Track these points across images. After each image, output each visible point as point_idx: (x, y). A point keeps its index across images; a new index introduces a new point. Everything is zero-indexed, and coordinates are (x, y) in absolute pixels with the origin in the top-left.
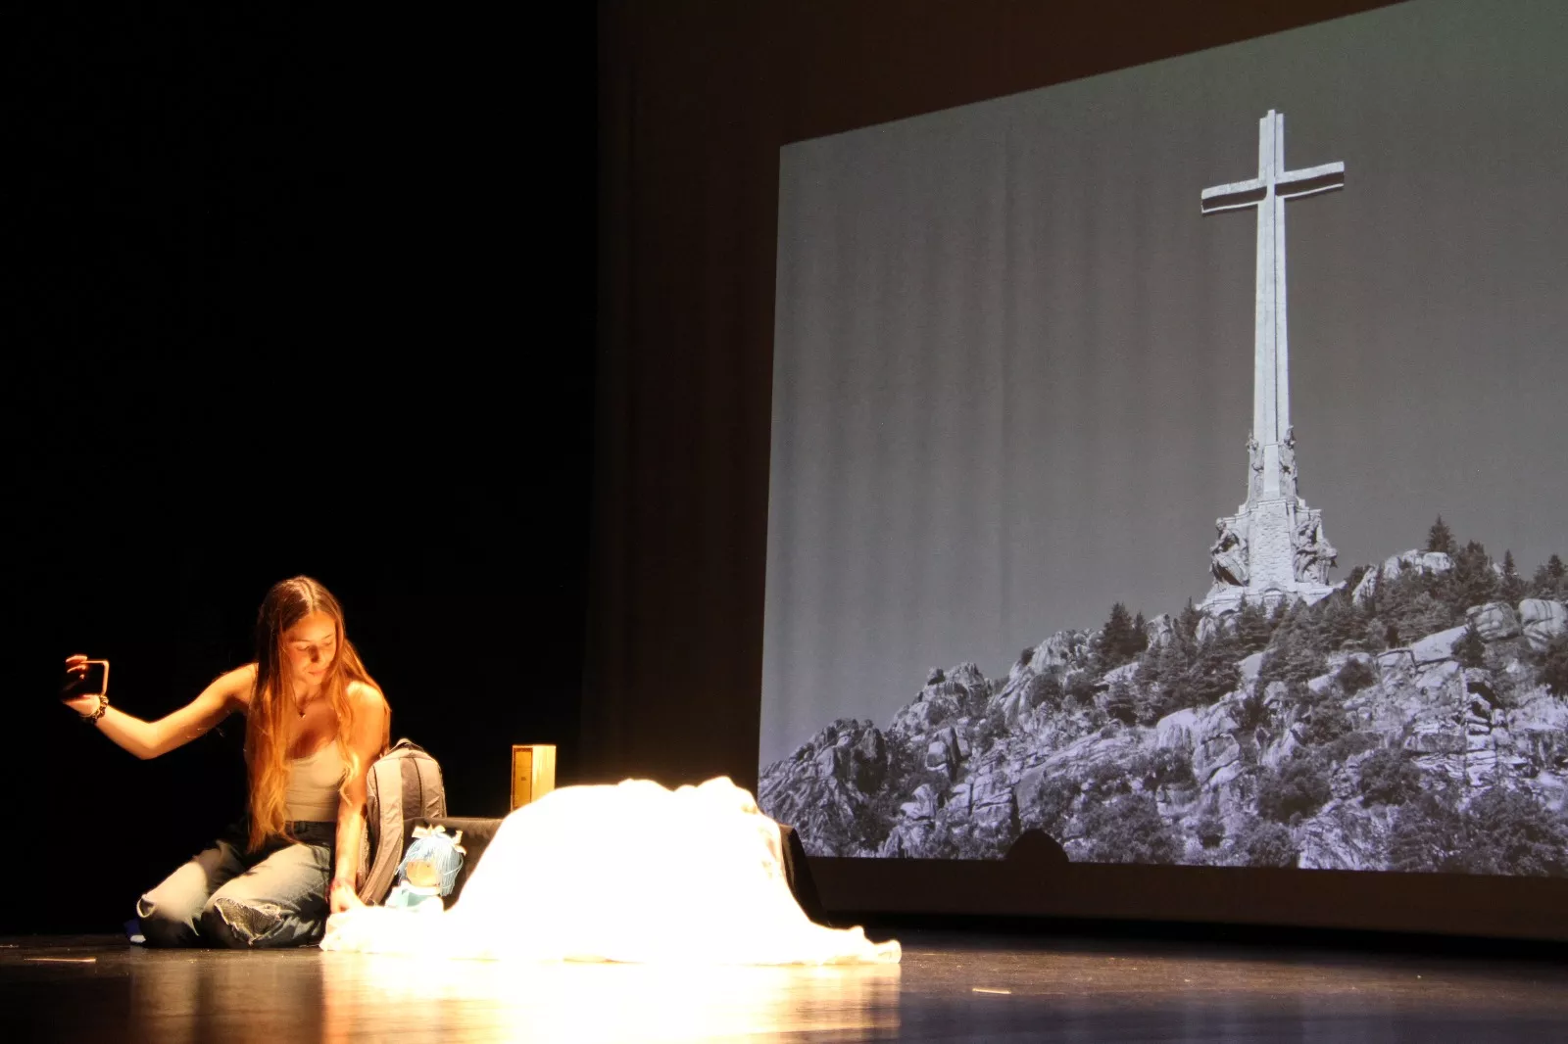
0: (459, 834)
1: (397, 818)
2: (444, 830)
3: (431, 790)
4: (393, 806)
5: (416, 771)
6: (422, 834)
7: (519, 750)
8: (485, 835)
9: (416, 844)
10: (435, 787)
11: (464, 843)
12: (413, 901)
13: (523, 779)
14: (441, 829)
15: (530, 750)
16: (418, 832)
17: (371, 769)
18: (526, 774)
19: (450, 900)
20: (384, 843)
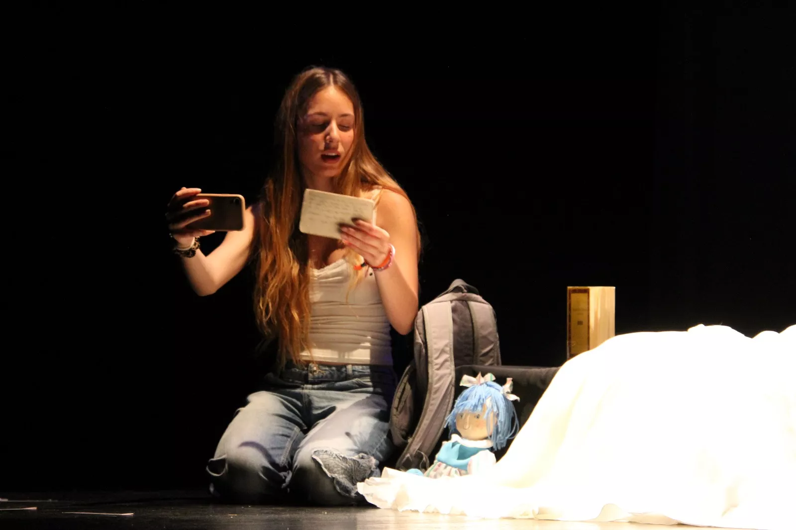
0: (509, 381)
1: (448, 364)
2: (494, 378)
3: (485, 337)
4: (443, 351)
5: (468, 317)
6: (470, 382)
7: (575, 291)
8: (539, 385)
9: (465, 393)
10: (490, 333)
11: (516, 390)
12: (464, 454)
13: (580, 323)
14: (490, 377)
15: (587, 291)
16: (466, 380)
17: (420, 313)
18: (583, 318)
19: (499, 453)
20: (433, 391)
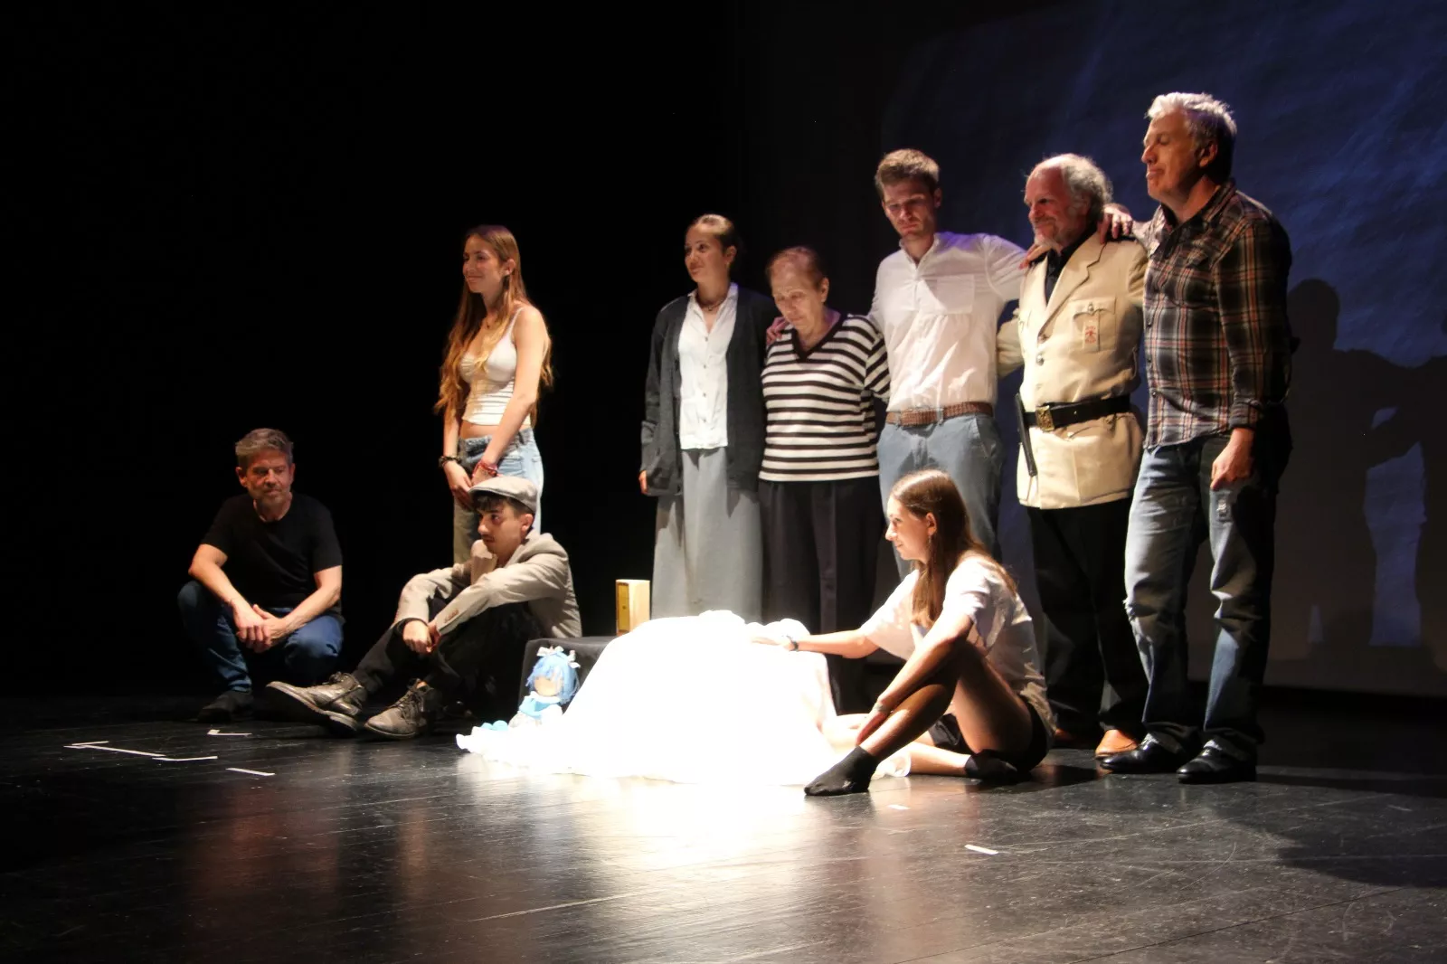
0: (572, 653)
2: (562, 650)
6: (545, 653)
7: (621, 583)
8: (593, 657)
9: (541, 661)
11: (577, 659)
12: (539, 707)
13: (624, 608)
14: (559, 649)
15: (627, 584)
16: (542, 651)
18: (626, 605)
